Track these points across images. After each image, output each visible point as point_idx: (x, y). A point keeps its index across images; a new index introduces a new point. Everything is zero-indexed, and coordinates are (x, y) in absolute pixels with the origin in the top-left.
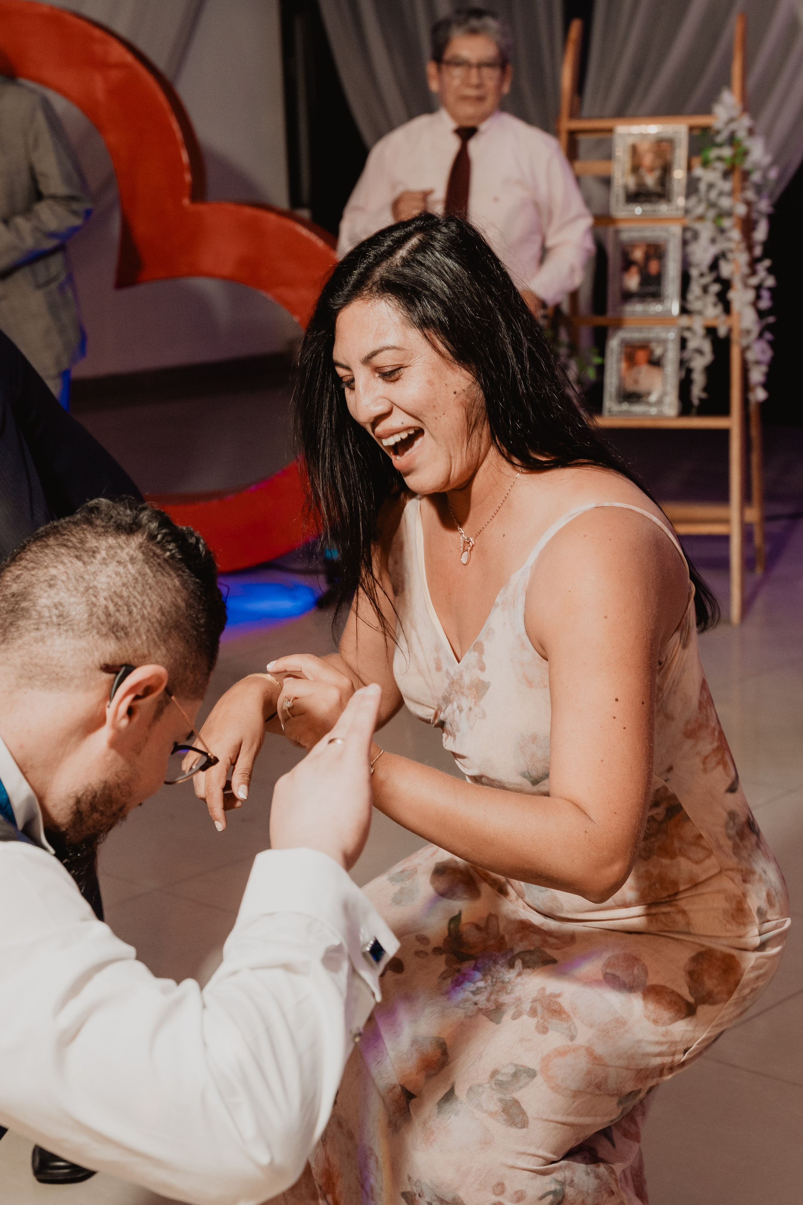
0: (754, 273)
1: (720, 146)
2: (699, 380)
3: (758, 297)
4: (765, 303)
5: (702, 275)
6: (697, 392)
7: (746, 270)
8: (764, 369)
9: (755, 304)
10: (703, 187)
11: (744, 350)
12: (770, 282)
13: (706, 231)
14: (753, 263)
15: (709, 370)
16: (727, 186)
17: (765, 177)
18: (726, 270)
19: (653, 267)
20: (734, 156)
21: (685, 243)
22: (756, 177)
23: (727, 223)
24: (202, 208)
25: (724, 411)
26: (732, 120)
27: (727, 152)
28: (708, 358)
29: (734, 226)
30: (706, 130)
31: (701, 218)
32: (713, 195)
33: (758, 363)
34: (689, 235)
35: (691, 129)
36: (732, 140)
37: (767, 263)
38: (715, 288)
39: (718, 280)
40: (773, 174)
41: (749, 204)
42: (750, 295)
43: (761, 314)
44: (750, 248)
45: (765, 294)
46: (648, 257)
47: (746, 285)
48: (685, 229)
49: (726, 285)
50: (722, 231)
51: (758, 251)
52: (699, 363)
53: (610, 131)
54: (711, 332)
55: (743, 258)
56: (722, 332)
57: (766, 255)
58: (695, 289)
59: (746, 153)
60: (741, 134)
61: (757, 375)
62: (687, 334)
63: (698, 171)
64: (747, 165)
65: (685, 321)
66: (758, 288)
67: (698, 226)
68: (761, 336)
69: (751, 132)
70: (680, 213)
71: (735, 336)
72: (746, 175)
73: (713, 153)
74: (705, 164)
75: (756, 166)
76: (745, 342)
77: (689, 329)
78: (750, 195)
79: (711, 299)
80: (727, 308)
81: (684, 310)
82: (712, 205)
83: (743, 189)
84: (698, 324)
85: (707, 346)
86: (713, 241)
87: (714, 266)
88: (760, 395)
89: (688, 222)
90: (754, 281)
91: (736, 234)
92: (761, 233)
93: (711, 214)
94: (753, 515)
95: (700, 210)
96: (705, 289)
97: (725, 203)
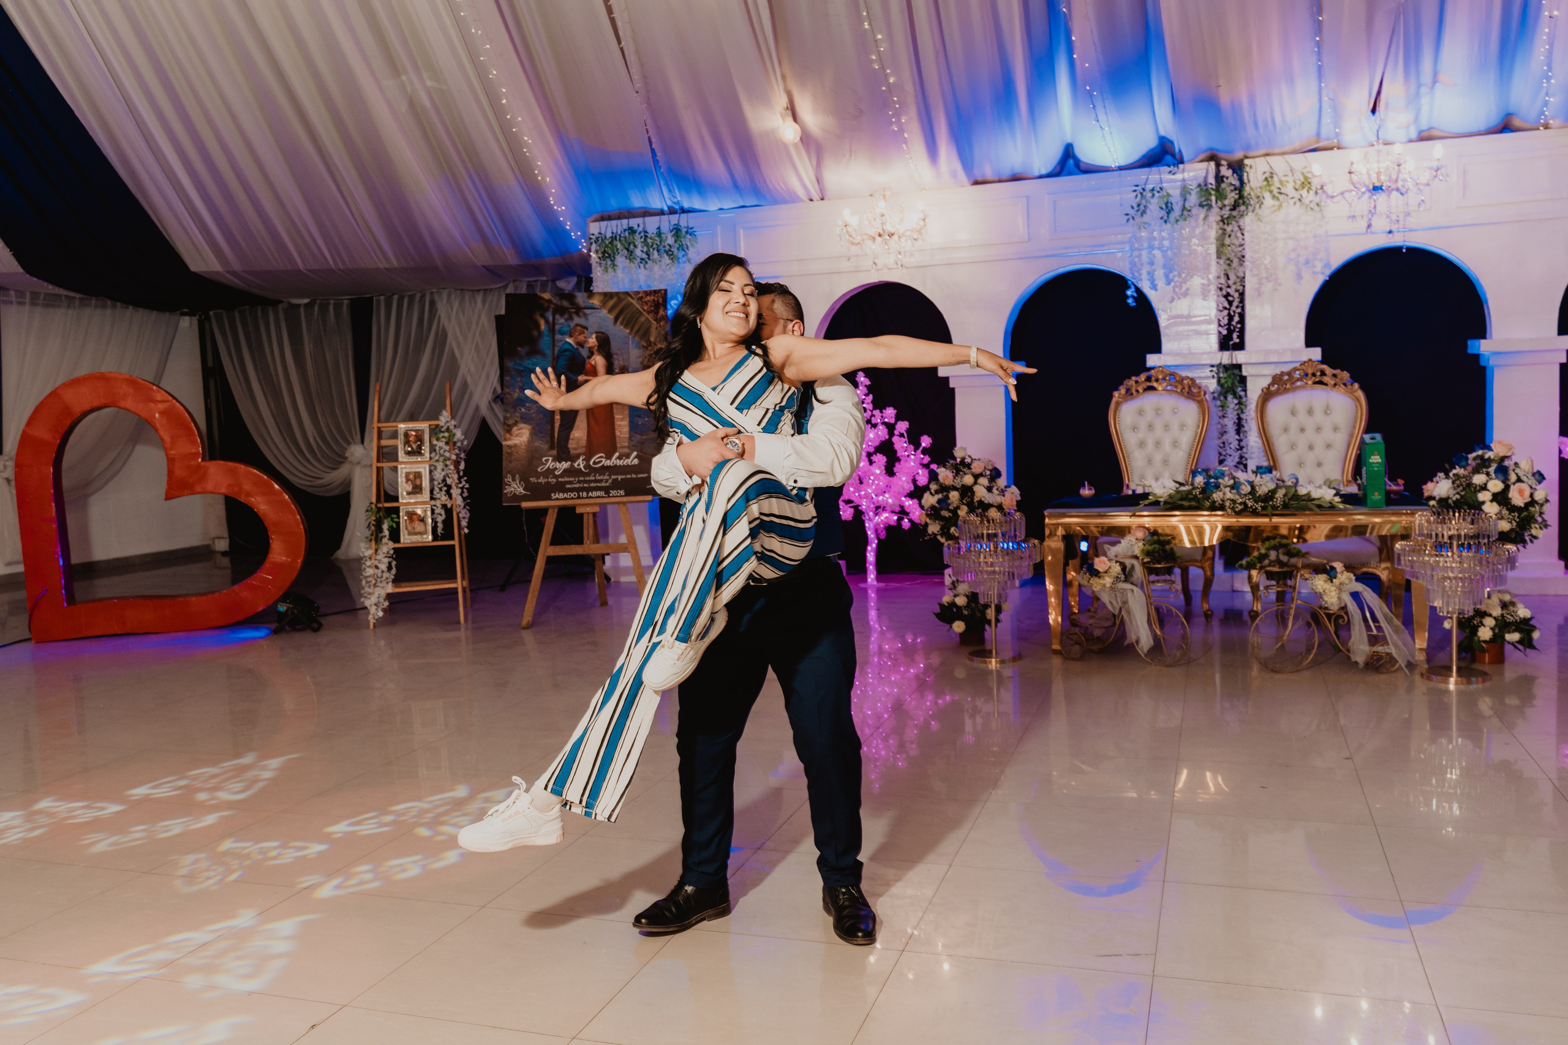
0: (460, 482)
1: (443, 432)
2: (440, 526)
3: (463, 492)
4: (466, 494)
5: (439, 484)
6: (440, 530)
7: (457, 481)
8: (467, 520)
9: (461, 495)
10: (437, 448)
11: (458, 514)
12: (467, 486)
13: (440, 466)
14: (460, 478)
15: (444, 522)
16: (447, 448)
17: (462, 444)
18: (449, 481)
19: (418, 482)
20: (449, 436)
21: (431, 472)
22: (459, 444)
23: (448, 463)
24: (207, 464)
25: (453, 539)
26: (447, 422)
27: (446, 434)
28: (444, 517)
29: (451, 464)
30: (437, 426)
31: (437, 461)
32: (442, 452)
33: (464, 518)
34: (433, 468)
35: (430, 425)
36: (448, 430)
37: (466, 478)
38: (445, 488)
39: (446, 485)
40: (465, 443)
41: (457, 455)
42: (460, 491)
43: (464, 499)
44: (458, 473)
45: (465, 490)
46: (415, 477)
47: (457, 487)
48: (430, 466)
49: (449, 487)
50: (446, 466)
51: (461, 473)
52: (440, 519)
53: (397, 427)
54: (444, 506)
55: (456, 476)
56: (449, 506)
57: (464, 475)
58: (437, 490)
59: (454, 435)
60: (452, 427)
61: (464, 523)
62: (434, 508)
63: (435, 442)
64: (455, 440)
65: (433, 502)
66: (462, 488)
67: (436, 464)
68: (464, 507)
69: (455, 426)
70: (428, 459)
71: (454, 508)
72: (455, 443)
73: (441, 435)
74: (438, 439)
75: (459, 440)
76: (458, 510)
77: (435, 506)
78: (457, 451)
79: (443, 493)
80: (450, 496)
81: (432, 498)
82: (441, 455)
83: (454, 449)
84: (438, 503)
85: (443, 512)
86: (443, 470)
87: (444, 480)
88: (466, 531)
89: (432, 462)
90: (460, 485)
91: (452, 467)
92: (462, 466)
93: (441, 459)
94: (465, 583)
95: (437, 458)
96: (441, 489)
97: (447, 454)
